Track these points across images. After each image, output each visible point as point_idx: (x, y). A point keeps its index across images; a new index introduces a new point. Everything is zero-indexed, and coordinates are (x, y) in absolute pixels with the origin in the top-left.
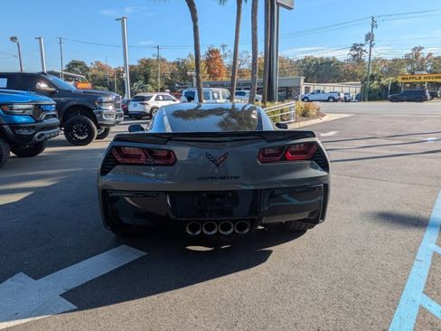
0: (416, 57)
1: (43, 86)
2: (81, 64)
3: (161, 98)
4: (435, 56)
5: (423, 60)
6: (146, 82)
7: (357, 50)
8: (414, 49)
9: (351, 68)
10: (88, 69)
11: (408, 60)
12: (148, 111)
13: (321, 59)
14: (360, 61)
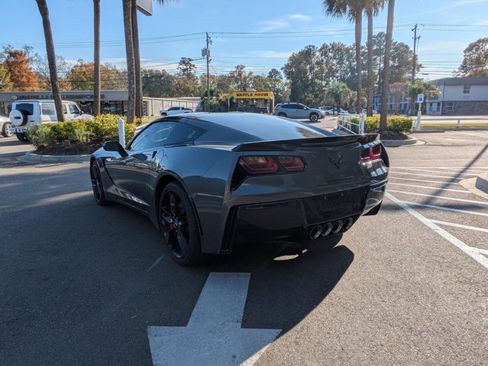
0: (240, 75)
4: (254, 74)
5: (245, 78)
7: (186, 64)
8: (238, 67)
9: (182, 83)
11: (232, 78)
13: (151, 71)
14: (190, 76)
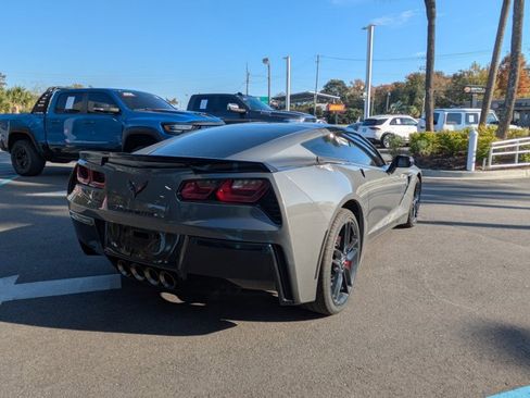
1: (234, 107)
2: (340, 83)
3: (398, 121)
6: (411, 102)
10: (346, 89)
12: (379, 138)
